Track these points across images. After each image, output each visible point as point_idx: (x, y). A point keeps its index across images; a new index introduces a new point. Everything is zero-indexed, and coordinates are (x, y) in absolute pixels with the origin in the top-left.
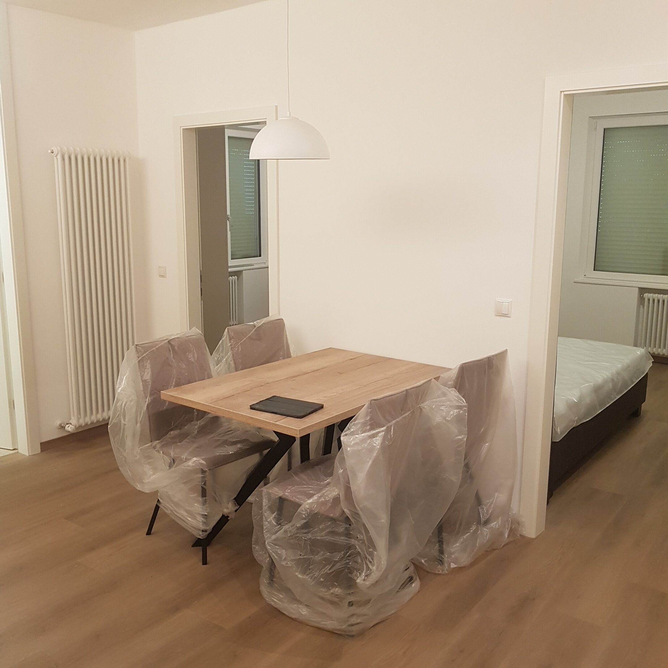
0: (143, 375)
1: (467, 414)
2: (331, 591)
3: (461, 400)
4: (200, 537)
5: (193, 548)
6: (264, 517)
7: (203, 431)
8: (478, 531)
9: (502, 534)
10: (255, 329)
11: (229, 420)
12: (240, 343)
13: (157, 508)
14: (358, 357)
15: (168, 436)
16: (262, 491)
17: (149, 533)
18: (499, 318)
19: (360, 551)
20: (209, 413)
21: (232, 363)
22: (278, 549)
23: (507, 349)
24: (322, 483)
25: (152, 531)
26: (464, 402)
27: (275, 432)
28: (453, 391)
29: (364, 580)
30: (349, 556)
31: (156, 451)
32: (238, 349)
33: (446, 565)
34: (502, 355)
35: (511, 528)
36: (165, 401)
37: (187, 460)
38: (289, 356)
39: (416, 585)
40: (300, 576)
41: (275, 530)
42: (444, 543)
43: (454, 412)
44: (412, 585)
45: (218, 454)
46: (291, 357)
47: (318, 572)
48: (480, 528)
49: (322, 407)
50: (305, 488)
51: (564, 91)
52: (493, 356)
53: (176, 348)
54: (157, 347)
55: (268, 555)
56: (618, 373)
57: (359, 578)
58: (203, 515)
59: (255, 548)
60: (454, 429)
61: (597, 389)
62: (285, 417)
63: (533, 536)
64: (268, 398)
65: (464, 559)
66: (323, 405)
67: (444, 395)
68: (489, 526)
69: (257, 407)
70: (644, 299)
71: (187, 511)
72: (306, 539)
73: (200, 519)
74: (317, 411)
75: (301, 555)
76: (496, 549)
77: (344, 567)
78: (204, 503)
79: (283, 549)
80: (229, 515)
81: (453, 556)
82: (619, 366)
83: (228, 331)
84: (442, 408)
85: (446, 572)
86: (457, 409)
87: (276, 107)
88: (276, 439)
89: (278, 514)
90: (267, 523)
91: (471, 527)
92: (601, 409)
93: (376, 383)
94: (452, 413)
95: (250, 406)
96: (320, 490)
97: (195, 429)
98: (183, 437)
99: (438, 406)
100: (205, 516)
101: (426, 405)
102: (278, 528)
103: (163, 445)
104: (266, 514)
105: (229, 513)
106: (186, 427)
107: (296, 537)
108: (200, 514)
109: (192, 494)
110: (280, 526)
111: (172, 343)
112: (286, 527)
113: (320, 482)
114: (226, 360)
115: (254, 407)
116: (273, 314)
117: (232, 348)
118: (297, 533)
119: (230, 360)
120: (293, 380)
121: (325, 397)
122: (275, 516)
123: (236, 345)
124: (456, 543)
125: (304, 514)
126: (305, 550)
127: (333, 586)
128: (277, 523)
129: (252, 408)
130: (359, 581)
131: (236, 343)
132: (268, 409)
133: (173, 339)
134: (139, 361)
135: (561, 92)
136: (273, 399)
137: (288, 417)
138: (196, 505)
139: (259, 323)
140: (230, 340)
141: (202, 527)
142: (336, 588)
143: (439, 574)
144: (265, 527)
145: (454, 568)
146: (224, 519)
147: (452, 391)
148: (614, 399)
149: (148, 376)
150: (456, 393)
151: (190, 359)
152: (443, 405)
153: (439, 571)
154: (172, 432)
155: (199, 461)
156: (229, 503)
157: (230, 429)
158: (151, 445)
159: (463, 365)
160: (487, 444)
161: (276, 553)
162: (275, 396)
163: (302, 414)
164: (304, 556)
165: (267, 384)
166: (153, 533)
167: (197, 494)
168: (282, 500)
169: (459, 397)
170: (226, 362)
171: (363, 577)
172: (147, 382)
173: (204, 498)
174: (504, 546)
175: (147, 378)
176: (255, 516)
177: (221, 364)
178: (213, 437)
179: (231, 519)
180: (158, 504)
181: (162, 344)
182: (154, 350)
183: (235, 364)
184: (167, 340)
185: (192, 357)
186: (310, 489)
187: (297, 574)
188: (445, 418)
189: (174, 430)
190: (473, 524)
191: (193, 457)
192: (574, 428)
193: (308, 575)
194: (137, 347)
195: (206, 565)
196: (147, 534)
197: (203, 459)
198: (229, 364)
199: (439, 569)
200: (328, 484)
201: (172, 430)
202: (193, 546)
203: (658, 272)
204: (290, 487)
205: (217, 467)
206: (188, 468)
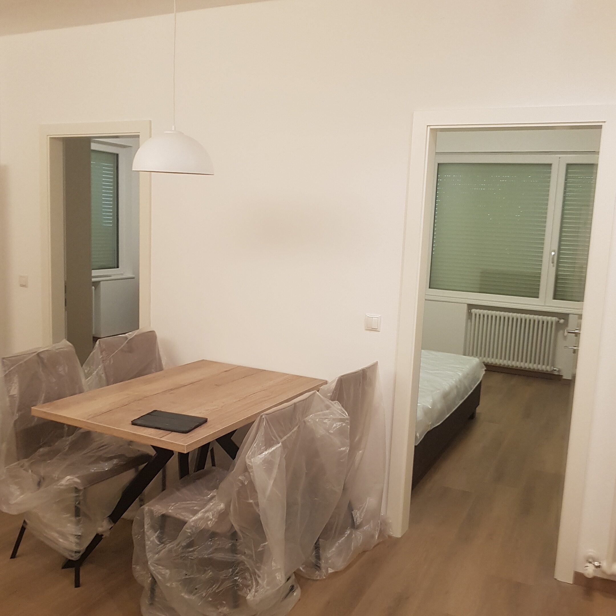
0: (10, 390)
1: (349, 427)
2: (220, 610)
3: (344, 412)
4: (71, 558)
5: (64, 570)
6: (146, 537)
7: (75, 447)
8: (352, 535)
9: (373, 536)
10: (127, 341)
11: (101, 435)
12: (112, 355)
13: (23, 529)
14: (231, 369)
15: (37, 453)
16: (144, 508)
17: (13, 556)
18: (368, 332)
19: (248, 566)
20: (80, 428)
21: (103, 375)
22: (162, 569)
23: (377, 361)
24: (205, 498)
25: (17, 554)
26: (346, 415)
27: (153, 446)
28: (337, 404)
29: (254, 596)
30: (237, 573)
31: (24, 470)
32: (110, 361)
33: (324, 571)
34: (374, 367)
35: (380, 529)
36: (34, 416)
37: (59, 479)
38: (161, 369)
39: (297, 593)
40: (186, 597)
41: (158, 549)
42: (320, 549)
43: (336, 424)
44: (294, 593)
45: (93, 471)
46: (163, 370)
47: (206, 591)
48: (353, 531)
49: (205, 421)
50: (188, 504)
51: (430, 126)
52: (367, 368)
53: (45, 361)
54: (25, 360)
55: (150, 575)
56: (460, 381)
57: (249, 594)
58: (76, 535)
59: (135, 568)
60: (337, 441)
61: (445, 396)
62: (170, 432)
63: (399, 535)
64: (149, 413)
65: (340, 564)
66: (207, 419)
67: (328, 407)
68: (361, 530)
69: (139, 422)
70: (472, 314)
71: (58, 532)
72: (192, 558)
73: (73, 539)
74: (202, 425)
75: (186, 575)
76: (367, 551)
77: (232, 585)
78: (78, 523)
79: (167, 569)
80: (103, 534)
81: (330, 561)
82: (460, 374)
83: (99, 344)
84: (326, 421)
85: (324, 578)
86: (340, 422)
87: (150, 121)
88: (153, 453)
89: (161, 533)
90: (149, 542)
91: (346, 532)
92: (448, 414)
93: (255, 395)
94: (335, 425)
95: (132, 421)
96: (205, 505)
97: (66, 445)
98: (52, 454)
99: (321, 419)
100: (79, 537)
101: (310, 419)
102: (161, 547)
103: (32, 463)
104: (148, 533)
105: (104, 532)
106: (56, 444)
107: (181, 557)
108: (74, 535)
109: (65, 514)
110: (163, 545)
111: (42, 356)
112: (169, 546)
113: (204, 497)
114: (97, 373)
115: (134, 422)
116: (144, 326)
117: (103, 360)
118: (182, 553)
119: (101, 372)
120: (171, 393)
121: (207, 410)
122: (158, 534)
123: (108, 358)
124: (332, 548)
125: (190, 533)
126: (191, 570)
127: (222, 605)
128: (159, 541)
129: (134, 423)
130: (249, 598)
131: (108, 355)
132: (151, 425)
133: (43, 351)
134: (6, 376)
135: (428, 126)
136: (154, 413)
137: (173, 433)
138: (68, 525)
139: (130, 335)
140: (101, 352)
141: (75, 548)
142: (224, 607)
143: (317, 580)
144: (147, 547)
145: (331, 573)
146: (98, 538)
147: (335, 403)
148: (458, 404)
149: (15, 391)
150: (340, 406)
151: (60, 373)
152: (326, 419)
153: (317, 577)
154: (41, 450)
155: (73, 479)
156: (103, 521)
157: (103, 444)
158: (19, 464)
159: (342, 378)
160: (360, 452)
161: (161, 574)
162: (156, 411)
163: (187, 429)
164: (189, 576)
165: (146, 398)
166: (19, 556)
167: (70, 514)
168: (164, 517)
169: (342, 410)
170: (97, 375)
171: (253, 593)
172: (14, 398)
173: (78, 518)
174: (374, 547)
175: (14, 393)
176: (136, 535)
177: (91, 376)
178: (85, 454)
179: (105, 537)
180: (24, 525)
181: (30, 357)
182: (21, 364)
183: (106, 376)
184: (36, 354)
185: (62, 370)
186: (194, 505)
187: (183, 594)
188: (328, 431)
189: (43, 447)
190: (347, 529)
191: (66, 476)
192: (428, 432)
193: (194, 595)
194: (4, 360)
195: (79, 588)
196: (11, 558)
197: (77, 477)
198: (100, 377)
199: (317, 575)
200: (212, 498)
201: (41, 447)
202: (63, 568)
203: (475, 290)
204: (173, 504)
205: (93, 485)
206: (62, 487)
